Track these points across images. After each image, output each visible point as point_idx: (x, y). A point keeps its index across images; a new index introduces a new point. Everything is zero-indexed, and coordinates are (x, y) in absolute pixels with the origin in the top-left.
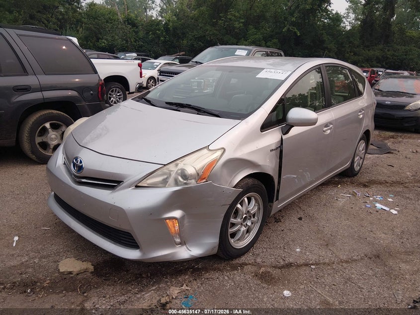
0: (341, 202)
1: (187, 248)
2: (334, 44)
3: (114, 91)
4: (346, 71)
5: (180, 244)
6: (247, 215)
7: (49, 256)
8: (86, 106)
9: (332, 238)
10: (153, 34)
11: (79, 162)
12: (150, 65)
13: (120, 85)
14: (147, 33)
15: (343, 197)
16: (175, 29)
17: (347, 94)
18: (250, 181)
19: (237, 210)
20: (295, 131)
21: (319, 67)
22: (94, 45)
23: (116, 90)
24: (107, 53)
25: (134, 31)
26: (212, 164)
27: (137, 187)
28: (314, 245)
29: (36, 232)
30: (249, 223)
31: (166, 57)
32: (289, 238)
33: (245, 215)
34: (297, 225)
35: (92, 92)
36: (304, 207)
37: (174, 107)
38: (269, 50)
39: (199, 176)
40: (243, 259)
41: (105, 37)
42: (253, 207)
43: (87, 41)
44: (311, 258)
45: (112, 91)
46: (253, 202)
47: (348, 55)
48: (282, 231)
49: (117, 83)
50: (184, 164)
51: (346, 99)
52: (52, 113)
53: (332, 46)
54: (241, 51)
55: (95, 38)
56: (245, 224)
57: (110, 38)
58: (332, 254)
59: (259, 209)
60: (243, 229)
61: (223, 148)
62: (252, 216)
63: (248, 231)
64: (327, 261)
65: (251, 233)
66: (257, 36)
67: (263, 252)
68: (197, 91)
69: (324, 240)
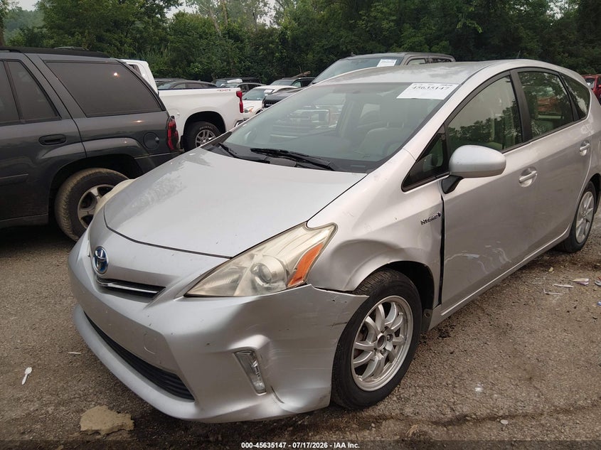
0: (555, 298)
1: (277, 397)
2: (537, 41)
3: (204, 133)
4: (556, 80)
5: (264, 390)
6: (385, 334)
7: (71, 401)
8: (150, 160)
9: (540, 364)
10: (266, 49)
11: (101, 255)
12: (258, 93)
13: (211, 125)
14: (256, 49)
15: (557, 290)
16: (295, 39)
17: (560, 117)
18: (387, 276)
19: (366, 327)
20: (465, 186)
21: (508, 73)
22: (184, 71)
23: (206, 133)
24: (199, 81)
25: (237, 47)
26: (313, 253)
27: (187, 296)
28: (507, 380)
29: (60, 360)
30: (389, 347)
31: (283, 80)
32: (464, 368)
33: (381, 334)
34: (477, 342)
35: (157, 139)
36: (491, 309)
37: (263, 157)
38: (431, 56)
39: (290, 275)
40: (381, 409)
41: (199, 58)
42: (394, 319)
43: (174, 68)
44: (500, 404)
45: (201, 135)
46: (394, 310)
47: (560, 57)
48: (452, 353)
49: (207, 123)
50: (264, 256)
51: (557, 125)
52: (100, 172)
53: (533, 45)
54: (386, 60)
55: (185, 62)
56: (381, 348)
57: (205, 61)
58: (539, 396)
59: (405, 321)
60: (379, 357)
61: (333, 224)
62: (394, 335)
63: (388, 359)
64: (530, 409)
65: (394, 363)
66: (416, 39)
67: (416, 394)
68: (319, 127)
69: (525, 370)
